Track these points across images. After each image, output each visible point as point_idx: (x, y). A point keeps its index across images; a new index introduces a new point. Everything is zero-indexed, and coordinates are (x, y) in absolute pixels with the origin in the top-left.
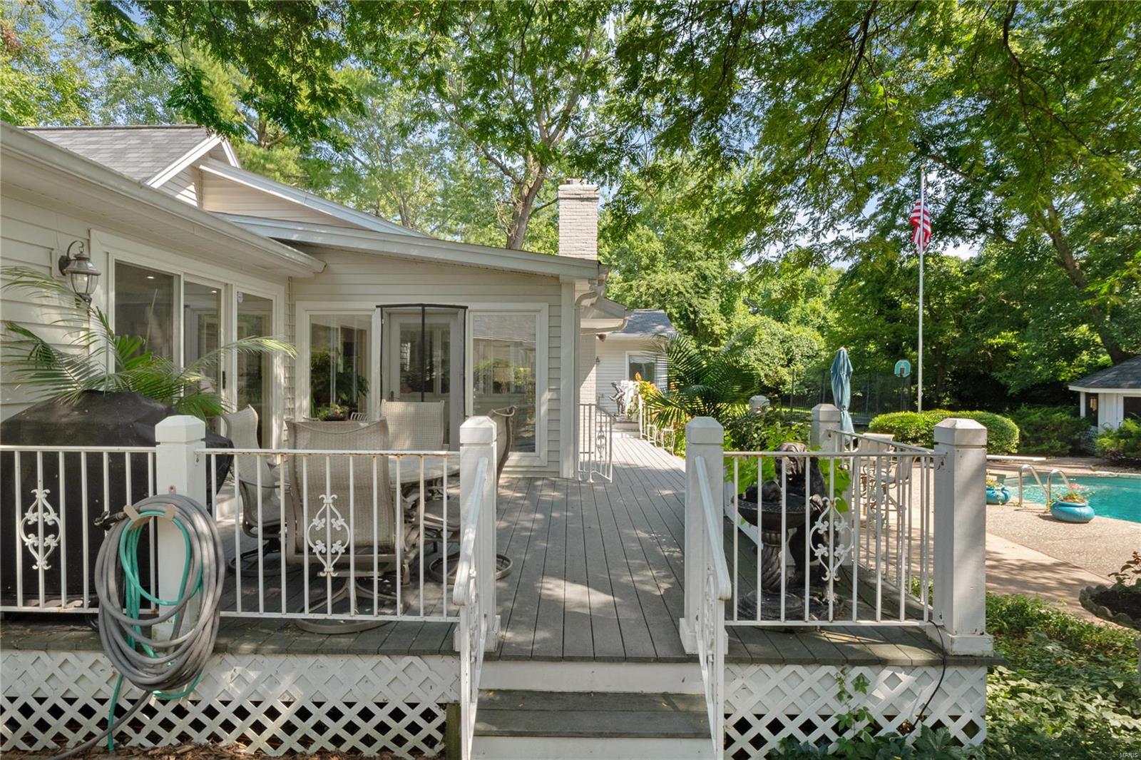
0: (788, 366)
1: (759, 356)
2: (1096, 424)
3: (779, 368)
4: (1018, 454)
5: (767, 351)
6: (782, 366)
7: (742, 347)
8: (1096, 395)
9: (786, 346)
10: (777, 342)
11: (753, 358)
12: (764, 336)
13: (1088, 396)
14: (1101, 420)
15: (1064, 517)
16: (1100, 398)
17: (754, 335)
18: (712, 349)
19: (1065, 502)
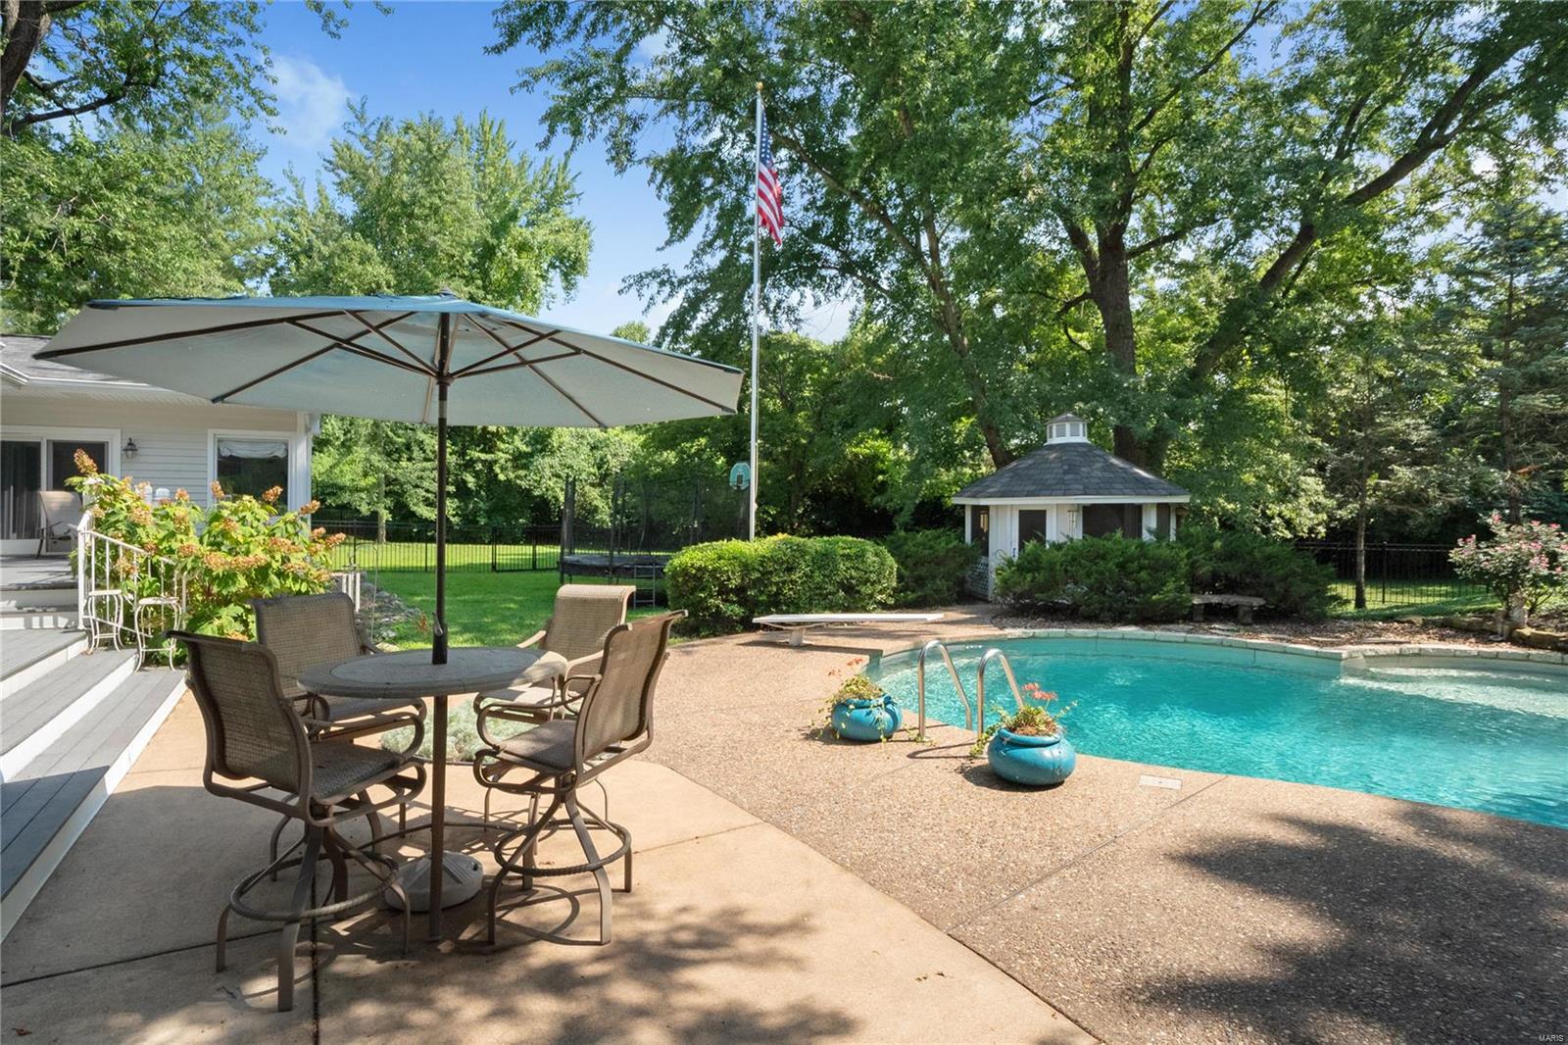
0: (600, 485)
1: (558, 469)
2: (986, 553)
3: (587, 488)
4: (898, 606)
5: (569, 462)
6: (593, 485)
7: (531, 455)
8: (986, 508)
9: (598, 454)
10: (586, 449)
11: (548, 472)
12: (566, 439)
13: (978, 511)
14: (992, 547)
15: (1018, 775)
16: (992, 512)
17: (549, 436)
18: (483, 456)
19: (1017, 736)
